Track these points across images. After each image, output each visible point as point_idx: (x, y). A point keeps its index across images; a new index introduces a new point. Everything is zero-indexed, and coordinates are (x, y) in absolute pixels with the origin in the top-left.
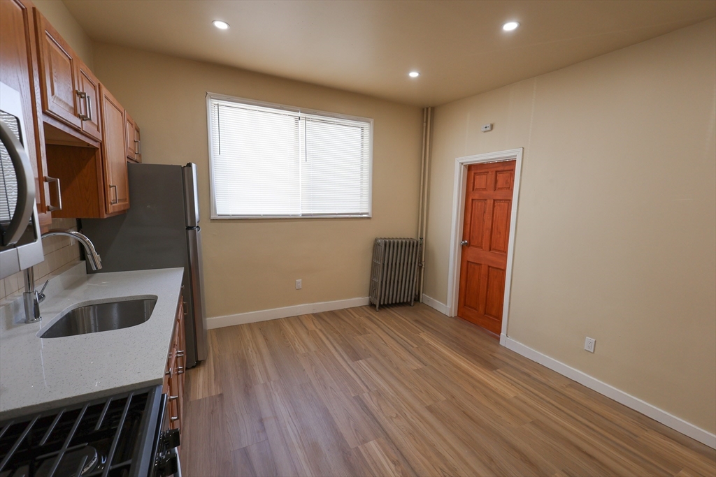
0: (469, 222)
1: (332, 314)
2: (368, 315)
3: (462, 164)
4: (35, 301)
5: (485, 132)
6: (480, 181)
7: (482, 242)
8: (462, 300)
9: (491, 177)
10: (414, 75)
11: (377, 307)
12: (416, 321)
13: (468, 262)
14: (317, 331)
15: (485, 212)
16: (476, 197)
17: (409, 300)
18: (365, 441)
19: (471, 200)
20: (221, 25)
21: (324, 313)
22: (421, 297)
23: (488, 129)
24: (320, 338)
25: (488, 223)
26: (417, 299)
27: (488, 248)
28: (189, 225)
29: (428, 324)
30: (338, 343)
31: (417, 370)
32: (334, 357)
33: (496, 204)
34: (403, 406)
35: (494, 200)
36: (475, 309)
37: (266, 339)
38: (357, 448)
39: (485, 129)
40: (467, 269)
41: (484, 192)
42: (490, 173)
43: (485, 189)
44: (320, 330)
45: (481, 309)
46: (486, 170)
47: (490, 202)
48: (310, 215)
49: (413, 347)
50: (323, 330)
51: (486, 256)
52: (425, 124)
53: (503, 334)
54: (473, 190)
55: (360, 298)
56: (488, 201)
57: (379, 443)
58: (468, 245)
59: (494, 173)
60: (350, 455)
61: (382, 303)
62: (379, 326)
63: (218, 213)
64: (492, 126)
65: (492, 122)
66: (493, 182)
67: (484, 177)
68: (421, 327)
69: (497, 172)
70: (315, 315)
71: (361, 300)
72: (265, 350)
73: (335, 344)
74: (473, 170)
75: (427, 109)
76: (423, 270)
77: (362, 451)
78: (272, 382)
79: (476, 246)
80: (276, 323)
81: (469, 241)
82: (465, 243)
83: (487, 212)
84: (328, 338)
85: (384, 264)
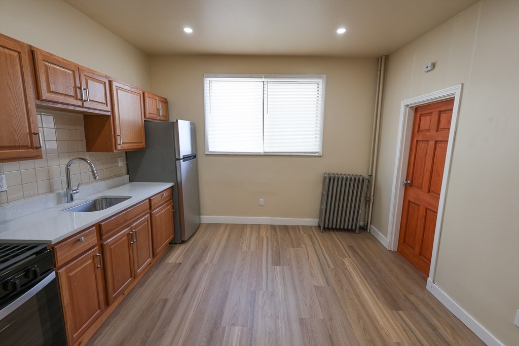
0: (412, 163)
1: (286, 228)
2: (311, 233)
3: (408, 106)
4: (71, 194)
5: (428, 71)
6: (426, 122)
7: (422, 183)
8: (402, 236)
9: (435, 117)
10: (341, 31)
11: (322, 228)
12: (351, 247)
13: (409, 201)
14: (265, 238)
15: (426, 153)
16: (420, 139)
17: (354, 228)
18: (234, 325)
19: (415, 141)
20: (188, 30)
21: (280, 226)
22: (369, 228)
23: (429, 68)
24: (263, 244)
25: (428, 165)
26: (364, 229)
27: (426, 190)
28: (177, 157)
29: (359, 252)
30: (272, 249)
31: (318, 287)
32: (262, 259)
33: (438, 145)
34: (282, 310)
35: (436, 142)
36: (413, 248)
37: (229, 236)
38: (225, 327)
39: (426, 70)
40: (408, 208)
41: (428, 134)
42: (434, 113)
43: (428, 130)
44: (267, 238)
45: (417, 249)
46: (430, 111)
47: (432, 143)
48: (270, 153)
49: (329, 267)
50: (269, 238)
51: (425, 197)
52: (379, 72)
53: (430, 279)
54: (418, 131)
55: (311, 219)
56: (430, 142)
57: (242, 330)
58: (411, 185)
59: (437, 113)
60: (217, 330)
61: (326, 226)
62: (313, 244)
63: (210, 150)
64: (434, 65)
65: (434, 62)
66: (436, 122)
67: (429, 117)
68: (350, 254)
69: (440, 112)
70: (272, 226)
71: (312, 221)
72: (223, 243)
73: (270, 250)
74: (419, 111)
75: (382, 58)
76: (371, 203)
77: (227, 330)
78: (211, 264)
79: (418, 187)
80: (243, 226)
81: (412, 181)
82: (407, 183)
83: (428, 153)
84: (268, 244)
85: (328, 194)
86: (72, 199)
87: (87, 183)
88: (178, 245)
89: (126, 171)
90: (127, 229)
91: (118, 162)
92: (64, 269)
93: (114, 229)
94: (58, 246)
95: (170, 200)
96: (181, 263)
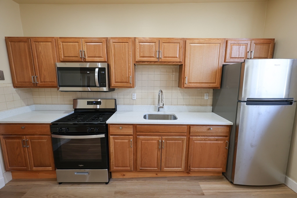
28: (239, 99)
86: (159, 111)
87: (175, 105)
88: (228, 182)
89: (211, 104)
90: (158, 137)
91: (204, 96)
92: (112, 136)
93: (146, 132)
94: (111, 125)
95: (226, 136)
96: (203, 195)
